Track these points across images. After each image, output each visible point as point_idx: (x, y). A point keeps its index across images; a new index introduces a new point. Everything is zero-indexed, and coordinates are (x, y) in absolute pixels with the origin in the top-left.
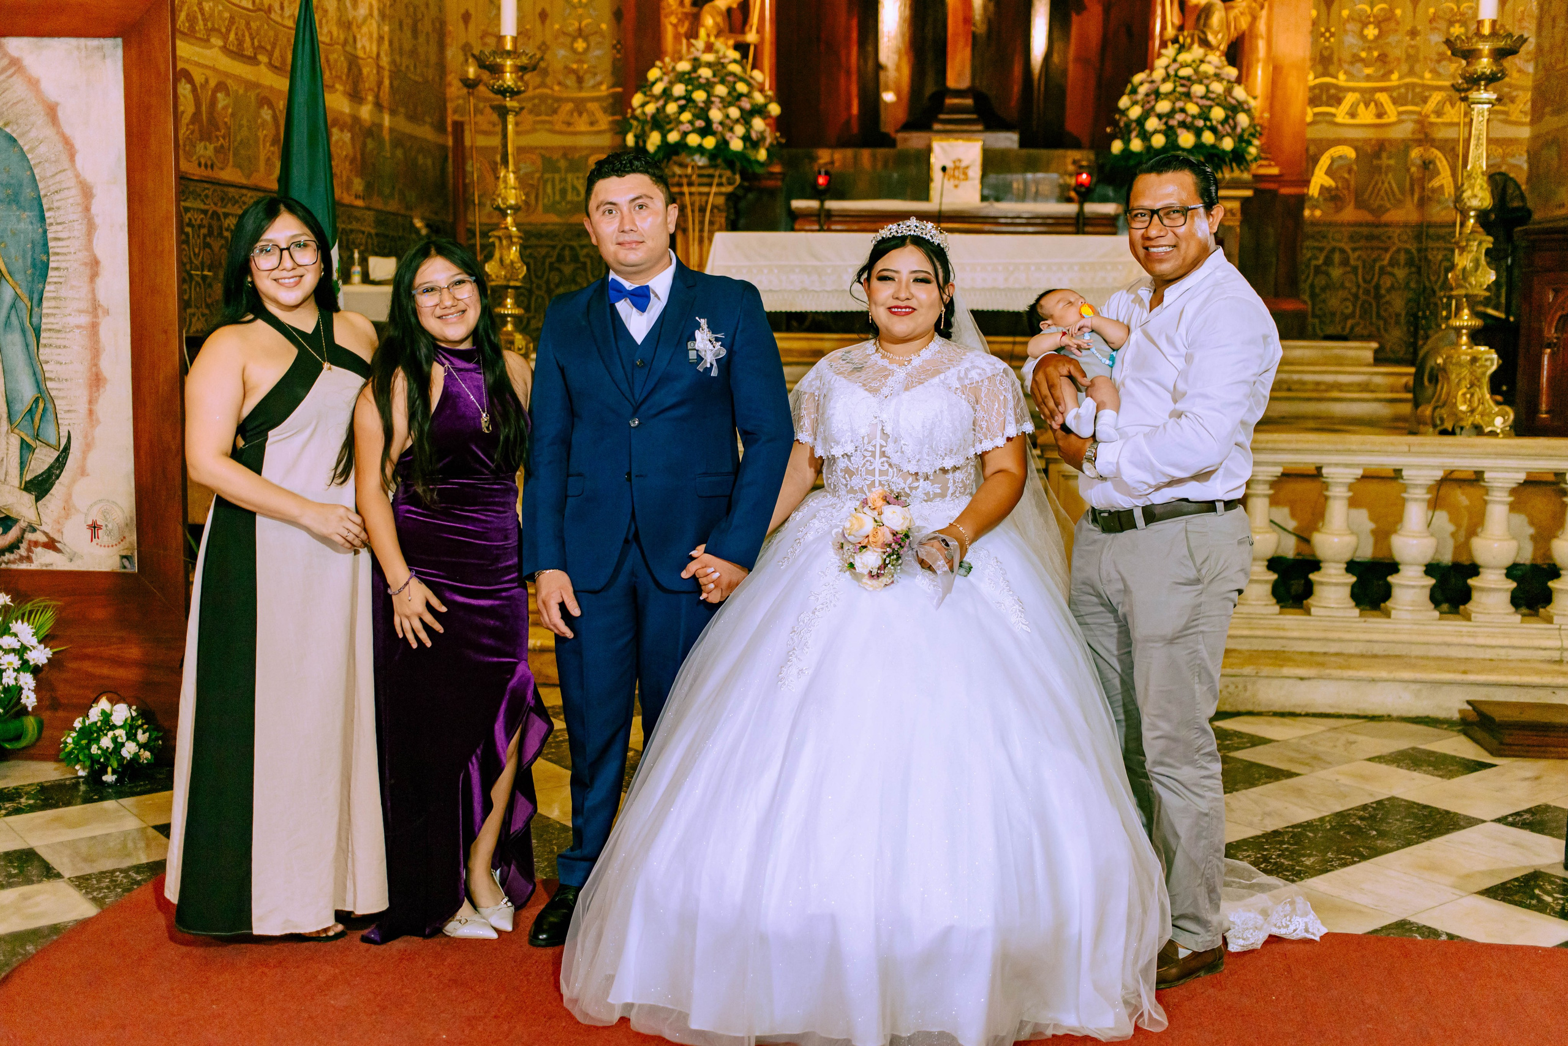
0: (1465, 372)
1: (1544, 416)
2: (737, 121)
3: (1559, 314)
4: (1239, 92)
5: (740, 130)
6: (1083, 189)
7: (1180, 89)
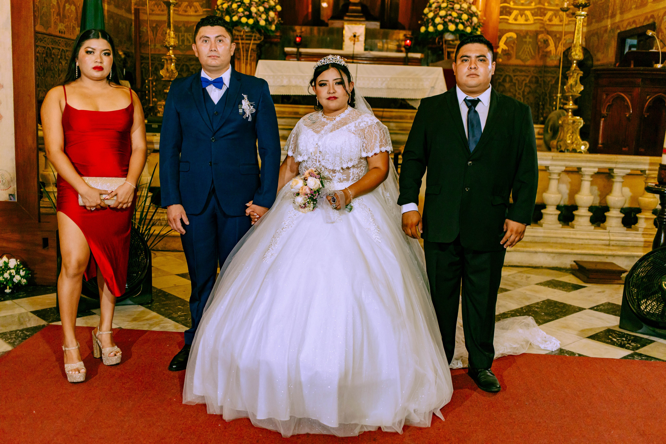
0: (570, 127)
1: (600, 146)
2: (263, 13)
3: (608, 104)
4: (474, 8)
5: (264, 16)
6: (408, 47)
7: (450, 6)
